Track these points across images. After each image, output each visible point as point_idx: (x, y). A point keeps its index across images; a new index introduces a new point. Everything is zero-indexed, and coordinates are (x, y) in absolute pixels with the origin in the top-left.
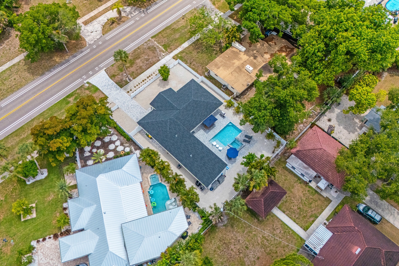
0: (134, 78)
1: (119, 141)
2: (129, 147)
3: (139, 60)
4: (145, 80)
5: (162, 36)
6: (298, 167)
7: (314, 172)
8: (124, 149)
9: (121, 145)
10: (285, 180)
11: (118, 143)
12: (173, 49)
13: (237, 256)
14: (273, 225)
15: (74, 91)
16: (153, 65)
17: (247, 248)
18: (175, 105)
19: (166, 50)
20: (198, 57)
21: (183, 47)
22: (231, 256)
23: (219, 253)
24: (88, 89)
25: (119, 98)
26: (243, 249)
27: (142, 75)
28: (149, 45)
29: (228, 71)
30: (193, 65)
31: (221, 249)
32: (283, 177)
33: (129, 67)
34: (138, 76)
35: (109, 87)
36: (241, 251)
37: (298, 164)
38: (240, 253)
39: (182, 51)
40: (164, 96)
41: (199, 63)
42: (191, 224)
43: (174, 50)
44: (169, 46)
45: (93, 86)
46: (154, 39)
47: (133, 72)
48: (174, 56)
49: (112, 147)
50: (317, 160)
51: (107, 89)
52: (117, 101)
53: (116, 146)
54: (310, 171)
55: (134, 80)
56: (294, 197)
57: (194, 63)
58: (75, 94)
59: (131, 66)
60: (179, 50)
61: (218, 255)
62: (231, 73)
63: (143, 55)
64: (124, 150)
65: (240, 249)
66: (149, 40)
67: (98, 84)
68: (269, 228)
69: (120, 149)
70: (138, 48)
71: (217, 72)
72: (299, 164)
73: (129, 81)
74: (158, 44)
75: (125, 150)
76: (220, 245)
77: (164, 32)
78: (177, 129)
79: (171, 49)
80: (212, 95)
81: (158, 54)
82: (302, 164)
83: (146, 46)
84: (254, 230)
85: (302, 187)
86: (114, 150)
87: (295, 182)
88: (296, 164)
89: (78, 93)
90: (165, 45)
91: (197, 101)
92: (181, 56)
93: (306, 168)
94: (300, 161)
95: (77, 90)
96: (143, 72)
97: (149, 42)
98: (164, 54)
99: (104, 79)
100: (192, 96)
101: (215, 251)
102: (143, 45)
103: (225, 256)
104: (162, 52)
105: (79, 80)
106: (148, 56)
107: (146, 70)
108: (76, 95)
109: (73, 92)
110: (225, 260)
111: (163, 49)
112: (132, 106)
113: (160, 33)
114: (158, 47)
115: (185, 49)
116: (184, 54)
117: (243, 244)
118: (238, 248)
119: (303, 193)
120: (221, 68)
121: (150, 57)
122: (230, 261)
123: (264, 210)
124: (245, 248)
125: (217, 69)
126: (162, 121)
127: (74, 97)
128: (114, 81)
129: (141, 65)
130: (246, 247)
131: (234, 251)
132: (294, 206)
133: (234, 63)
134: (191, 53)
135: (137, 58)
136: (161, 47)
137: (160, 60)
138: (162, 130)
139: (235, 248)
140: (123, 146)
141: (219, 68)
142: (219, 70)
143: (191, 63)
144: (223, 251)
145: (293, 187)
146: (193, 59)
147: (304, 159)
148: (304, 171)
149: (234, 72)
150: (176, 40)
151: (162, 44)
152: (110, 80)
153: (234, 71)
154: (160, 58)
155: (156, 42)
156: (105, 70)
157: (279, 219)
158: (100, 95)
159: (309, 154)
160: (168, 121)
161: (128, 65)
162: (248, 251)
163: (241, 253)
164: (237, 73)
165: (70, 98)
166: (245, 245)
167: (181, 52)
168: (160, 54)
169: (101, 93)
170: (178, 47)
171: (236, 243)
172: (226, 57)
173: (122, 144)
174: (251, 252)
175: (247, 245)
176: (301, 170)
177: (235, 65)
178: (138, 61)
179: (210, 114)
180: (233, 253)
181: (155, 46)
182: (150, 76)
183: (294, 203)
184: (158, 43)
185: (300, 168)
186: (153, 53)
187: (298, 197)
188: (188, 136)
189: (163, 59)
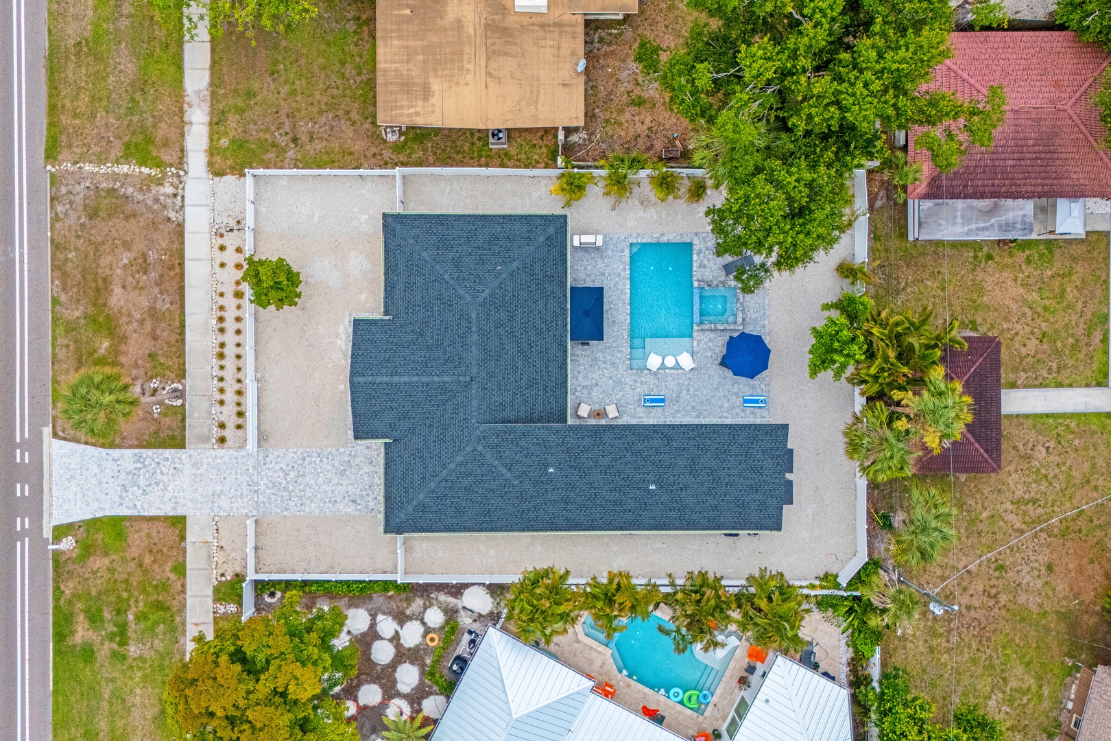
0: (181, 375)
1: (380, 617)
2: (431, 605)
3: (118, 291)
4: (222, 345)
5: (76, 116)
6: (966, 229)
7: (1020, 201)
8: (424, 624)
9: (401, 623)
10: (943, 289)
11: (387, 626)
12: (173, 136)
13: (996, 610)
14: (1015, 448)
15: (56, 600)
16: (182, 265)
17: (1000, 568)
18: (446, 379)
19: (159, 164)
20: (293, 93)
21: (198, 92)
22: (980, 624)
23: (944, 644)
24: (87, 550)
25: (218, 488)
26: (994, 582)
27: (189, 336)
28: (79, 199)
29: (470, 77)
30: (311, 139)
31: (941, 631)
32: (929, 283)
33: (115, 351)
34: (182, 355)
35: (142, 482)
36: (994, 591)
37: (959, 220)
38: (995, 596)
39: (212, 114)
40: (378, 380)
41: (320, 113)
42: (815, 643)
43: (182, 135)
44: (150, 140)
45: (92, 525)
46: (65, 154)
47: (152, 356)
48: (210, 164)
49: (382, 653)
50: (1010, 162)
51: (145, 493)
52: (224, 502)
53: (391, 640)
54: (1008, 210)
55: (188, 382)
56: (1006, 319)
57: (304, 127)
58: (70, 603)
59: (119, 339)
60: (198, 119)
61: (949, 651)
62: (489, 74)
63: (105, 261)
64: (428, 631)
65: (988, 588)
66: (54, 178)
67: (95, 505)
68: (1011, 468)
69: (412, 635)
70: (56, 246)
71: (438, 115)
72: (963, 217)
73: (179, 402)
74: (103, 169)
75: (431, 625)
76: (929, 623)
77: (65, 91)
78: (534, 449)
79: (166, 144)
80: (503, 217)
81: (148, 208)
82: (971, 208)
83: (73, 216)
84: (979, 506)
85: (1003, 268)
86: (403, 655)
87: (973, 270)
88: (954, 223)
89: (76, 596)
90: (127, 146)
91: (492, 295)
92: (233, 141)
93: (991, 212)
94: (960, 204)
95: (57, 588)
96: (183, 326)
97: (64, 190)
98: (169, 190)
99: (95, 469)
100: (461, 292)
101: (931, 649)
102: (56, 219)
103: (967, 640)
104: (154, 189)
105: (23, 552)
106: (127, 246)
107: (183, 306)
108: (79, 605)
109: (57, 608)
110: (974, 647)
111: (145, 170)
112: (292, 475)
113: (53, 109)
114: (115, 177)
115: (213, 94)
116: (233, 120)
117: (983, 568)
118: (981, 588)
119: (1019, 282)
120: (436, 86)
121: (139, 246)
122: (989, 639)
123: (986, 451)
124: (997, 574)
125: (426, 99)
126: (461, 464)
127: (81, 618)
128: (130, 447)
129: (144, 302)
130: (996, 569)
131: (977, 604)
132: (1025, 345)
133: (459, 24)
134: (250, 94)
135: (98, 290)
136: (124, 169)
137: (181, 225)
138: (491, 490)
139: (971, 596)
140: (409, 618)
141: (427, 93)
142: (435, 100)
143: (295, 140)
144: (949, 631)
145: (981, 290)
146: (283, 112)
147: (970, 190)
148: (992, 225)
149: (492, 64)
150: (141, 85)
151: (117, 151)
152: (116, 453)
153: (488, 59)
154: (172, 215)
155: (88, 167)
156: (55, 435)
157: (1018, 416)
158: (149, 535)
159: (974, 163)
160: (480, 448)
161: (106, 344)
162: (1010, 574)
163: (998, 593)
164: (506, 54)
165: (73, 633)
166: (993, 566)
167: (217, 123)
168: (156, 200)
169: (145, 525)
170: (182, 111)
171: (964, 584)
172: (407, 20)
173: (401, 618)
174: (1019, 568)
175: (996, 561)
176: (984, 229)
177: (471, 31)
178: (117, 298)
179: (565, 295)
180: (979, 614)
181: (104, 185)
182: (221, 319)
183: (1017, 334)
184: (101, 161)
185: (973, 226)
186: (127, 218)
187: (1014, 307)
188: (587, 441)
189: (188, 210)
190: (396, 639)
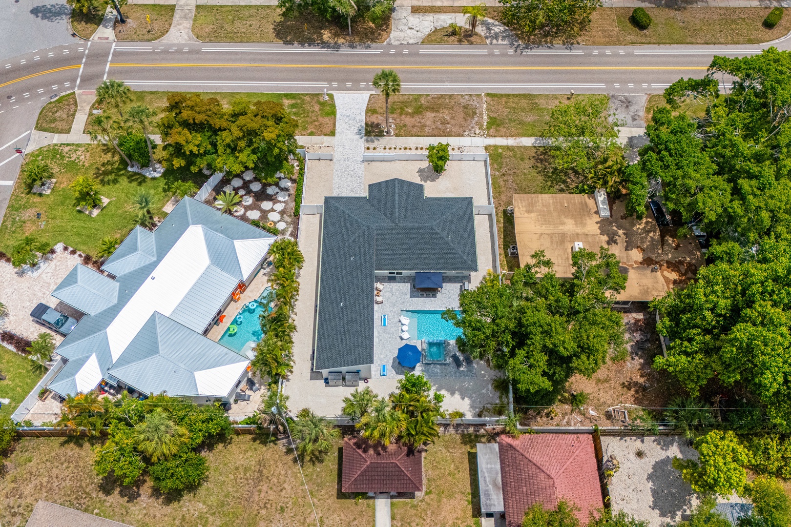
0: (397, 135)
1: (284, 205)
2: (287, 225)
3: (433, 115)
4: (410, 149)
5: (506, 102)
6: (485, 470)
7: (502, 503)
8: (279, 221)
9: (279, 213)
10: (449, 474)
11: (279, 207)
12: (501, 133)
13: (257, 508)
14: (355, 519)
15: (302, 94)
16: (445, 136)
17: (282, 510)
18: (397, 214)
19: (488, 128)
20: (525, 174)
21: (521, 142)
22: (249, 498)
23: (239, 476)
24: (323, 104)
25: (347, 147)
26: (274, 505)
27: (414, 138)
28: (471, 103)
29: (539, 227)
30: (504, 181)
31: (248, 475)
32: (452, 466)
33: (407, 114)
34: (406, 136)
35: (350, 122)
36: (269, 506)
37: (489, 466)
38: (265, 507)
39: (512, 146)
40: (396, 189)
41: (517, 184)
42: (248, 402)
43: (502, 136)
44: (498, 125)
45: (333, 106)
46: (489, 99)
47: (405, 126)
48: (490, 146)
49: (266, 205)
50: (525, 489)
51: (346, 123)
52: (341, 149)
53: (272, 208)
54: (497, 495)
55: (394, 138)
56: (433, 513)
57: (510, 178)
58: (300, 98)
59: (412, 115)
60: (510, 142)
61: (235, 479)
62: (541, 235)
63: (445, 110)
64: (275, 223)
65: (271, 502)
66: (479, 96)
67: (341, 107)
68: (342, 517)
69: (274, 217)
70: (451, 96)
71: (520, 216)
72: (492, 468)
73: (385, 134)
74: (484, 111)
75: (278, 224)
76: (253, 468)
77: (516, 100)
78: (363, 250)
79: (497, 131)
80: (475, 244)
81: (469, 125)
82: (497, 474)
83: (464, 101)
84: (321, 497)
85: (464, 511)
86: (264, 213)
87: (461, 492)
88: (487, 464)
89: (303, 100)
90: (495, 118)
91: (437, 234)
92: (501, 153)
93: (495, 485)
94: (498, 467)
95: (307, 94)
96: (418, 136)
97: (475, 98)
98: (477, 131)
99: (357, 107)
100: (438, 221)
101: (237, 469)
102: (462, 96)
103: (241, 490)
104: (478, 127)
105: (324, 84)
106: (452, 118)
107: (427, 136)
108: (299, 101)
109: (299, 94)
110: (236, 495)
111: (485, 123)
112: (352, 173)
113: (509, 95)
114: (481, 114)
115: (521, 147)
116: (511, 153)
117: (283, 499)
118: (271, 498)
119: (455, 521)
120: (533, 215)
121: (452, 122)
122: (240, 503)
123: (355, 480)
124: (279, 508)
125: (526, 211)
126: (356, 221)
127: (294, 102)
128: (366, 118)
129: (428, 123)
130: (282, 507)
131: (262, 496)
132: (417, 525)
133: (563, 224)
134: (522, 159)
135: (433, 108)
136: (485, 117)
137: (462, 136)
138: (343, 235)
139: (267, 492)
140: (282, 216)
141: (529, 212)
142: (526, 214)
143: (504, 175)
144: (247, 479)
145: (450, 496)
146: (516, 171)
147: (507, 469)
148: (488, 486)
149: (546, 236)
150: (521, 123)
151: (492, 115)
152: (364, 114)
153: (548, 234)
154: (466, 133)
155: (485, 106)
156: (371, 95)
157: (374, 521)
158: (327, 124)
159: (522, 468)
160: (364, 227)
161: (410, 111)
162: (278, 516)
163: (267, 509)
164: (552, 242)
165: (288, 99)
166: (284, 505)
167: (508, 148)
168: (473, 127)
169: (332, 122)
170: (512, 136)
171: (274, 488)
172: (562, 205)
173: (282, 213)
174: (281, 522)
175: (287, 507)
176: (485, 481)
177: (561, 228)
178: (430, 115)
179: (438, 270)
180: (256, 498)
181: (477, 111)
182: (422, 149)
183: (424, 520)
184: (487, 110)
185: (486, 475)
186: (464, 118)
187: (441, 518)
188: (366, 271)
189: (470, 138)
190: (273, 210)
